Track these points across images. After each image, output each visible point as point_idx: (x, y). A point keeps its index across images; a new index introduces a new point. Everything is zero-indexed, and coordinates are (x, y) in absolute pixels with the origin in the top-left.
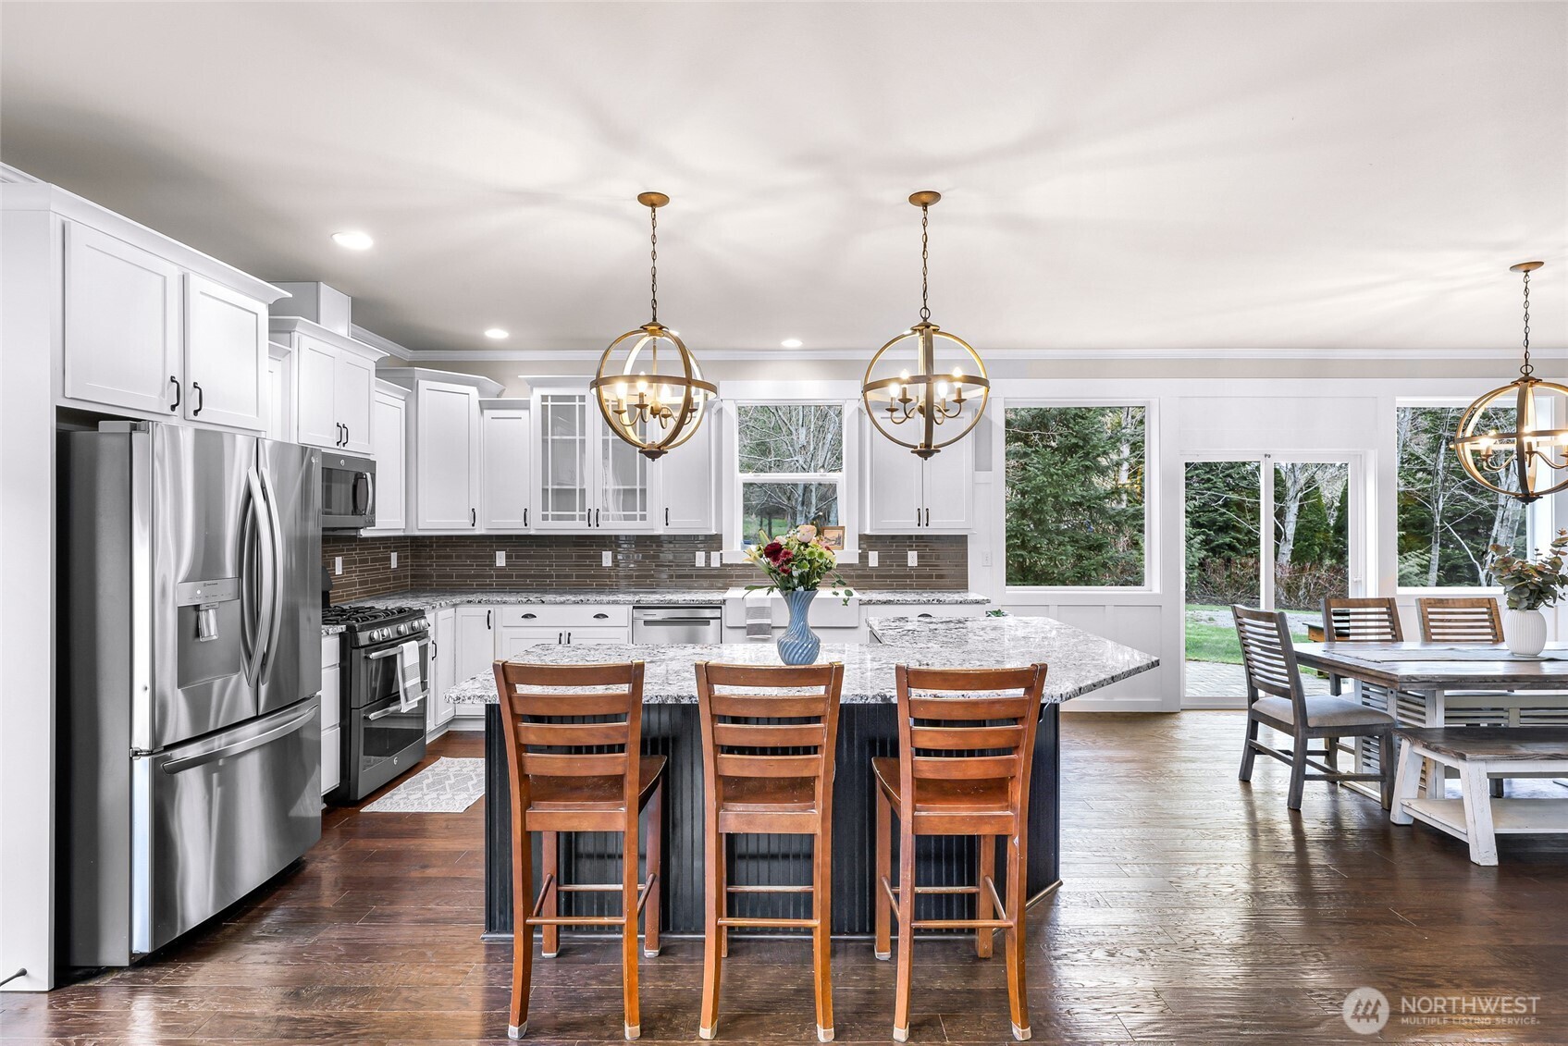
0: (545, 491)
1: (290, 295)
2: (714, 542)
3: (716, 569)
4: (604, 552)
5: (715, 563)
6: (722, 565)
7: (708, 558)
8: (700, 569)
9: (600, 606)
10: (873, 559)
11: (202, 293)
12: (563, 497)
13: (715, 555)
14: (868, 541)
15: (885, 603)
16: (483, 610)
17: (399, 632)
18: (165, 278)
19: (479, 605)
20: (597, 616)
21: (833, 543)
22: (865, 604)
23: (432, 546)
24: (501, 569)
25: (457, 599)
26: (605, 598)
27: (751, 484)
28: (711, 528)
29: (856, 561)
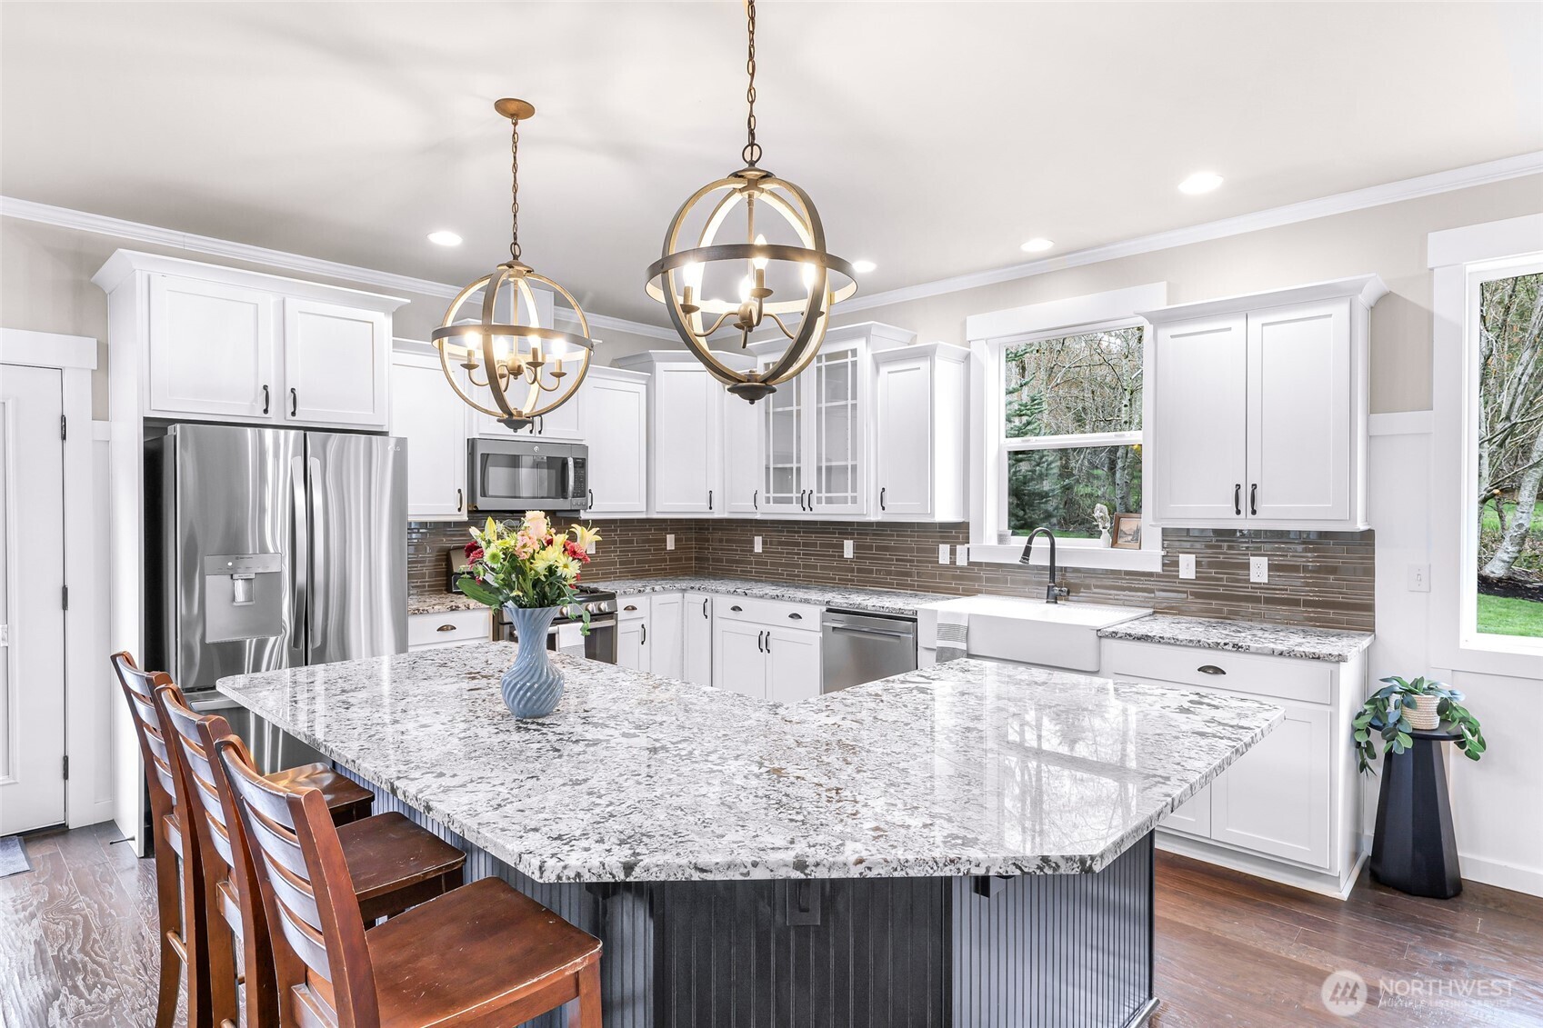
0: (768, 468)
1: (409, 301)
2: (957, 532)
3: (961, 568)
4: (845, 541)
5: (961, 561)
6: (970, 563)
7: (953, 552)
8: (944, 566)
9: (793, 603)
10: (1187, 567)
11: (300, 312)
12: (782, 476)
13: (961, 549)
14: (1175, 539)
15: (1139, 639)
16: (701, 597)
17: (600, 609)
18: (257, 305)
19: (699, 592)
20: (791, 616)
21: (1130, 538)
22: (1107, 637)
23: (709, 529)
24: (758, 555)
25: (684, 585)
26: (801, 594)
27: (1017, 453)
28: (932, 514)
29: (1158, 568)
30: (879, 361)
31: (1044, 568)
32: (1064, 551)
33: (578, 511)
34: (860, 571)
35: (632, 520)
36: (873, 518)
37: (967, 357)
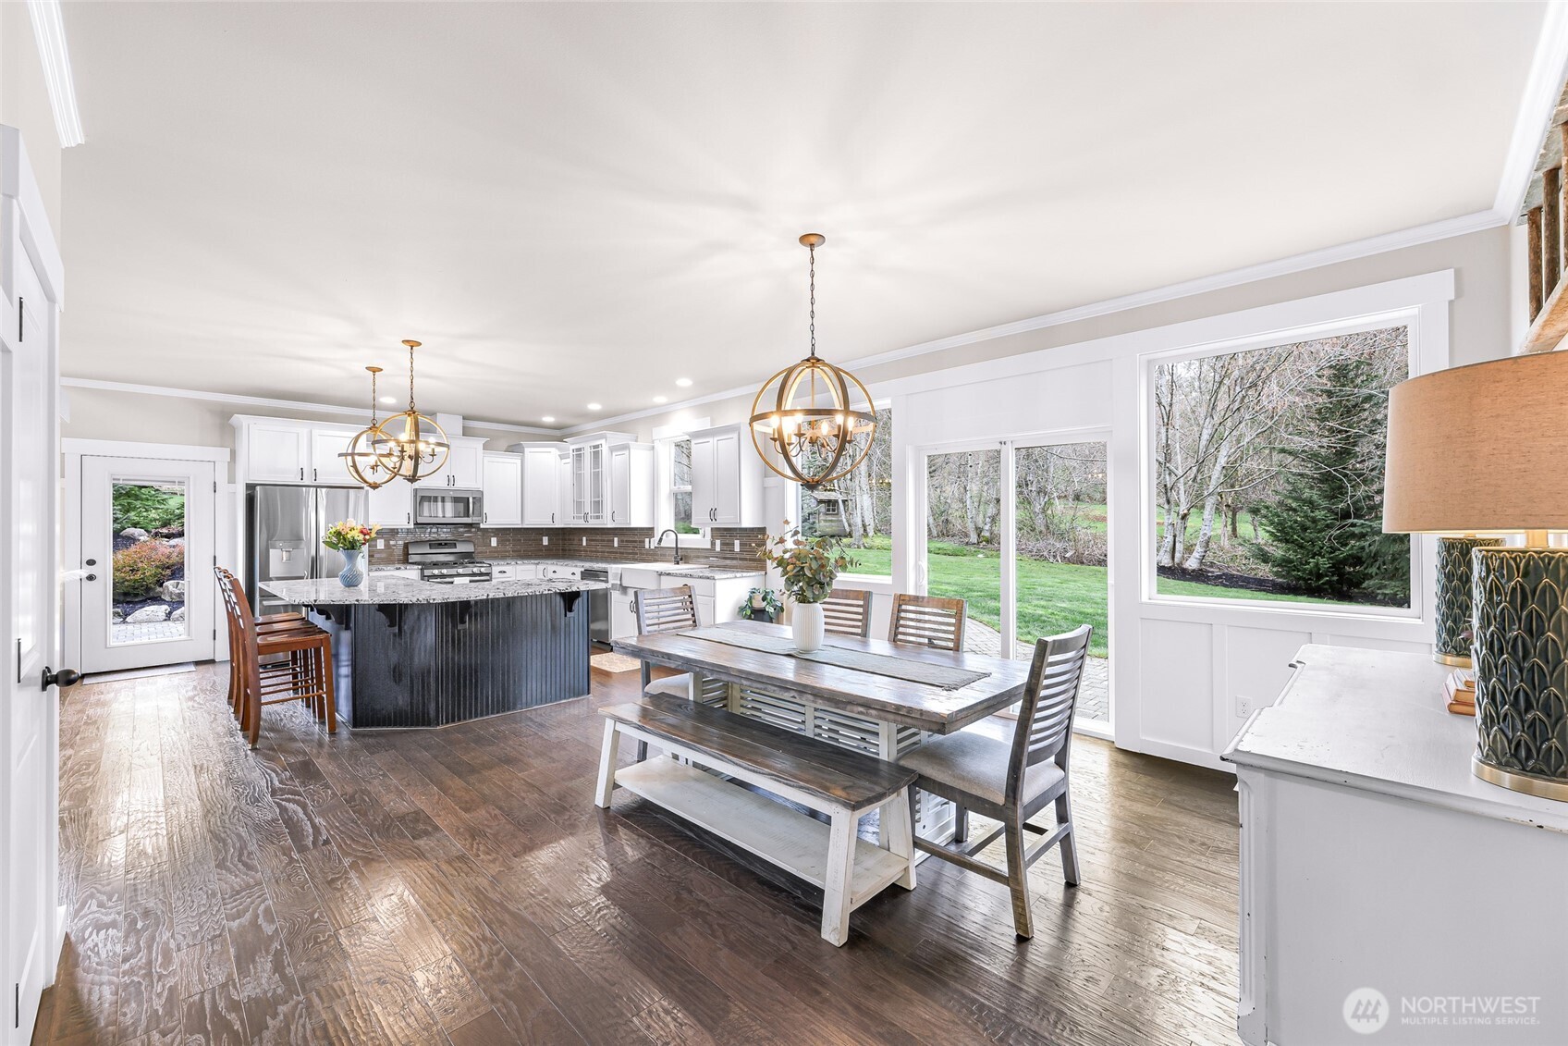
0: (574, 504)
10: (718, 546)
11: (319, 435)
14: (717, 533)
18: (298, 433)
27: (677, 494)
28: (630, 523)
29: (709, 547)
30: (612, 450)
31: (673, 548)
32: (682, 540)
33: (479, 524)
34: (621, 553)
35: (509, 529)
36: (609, 526)
37: (653, 447)
